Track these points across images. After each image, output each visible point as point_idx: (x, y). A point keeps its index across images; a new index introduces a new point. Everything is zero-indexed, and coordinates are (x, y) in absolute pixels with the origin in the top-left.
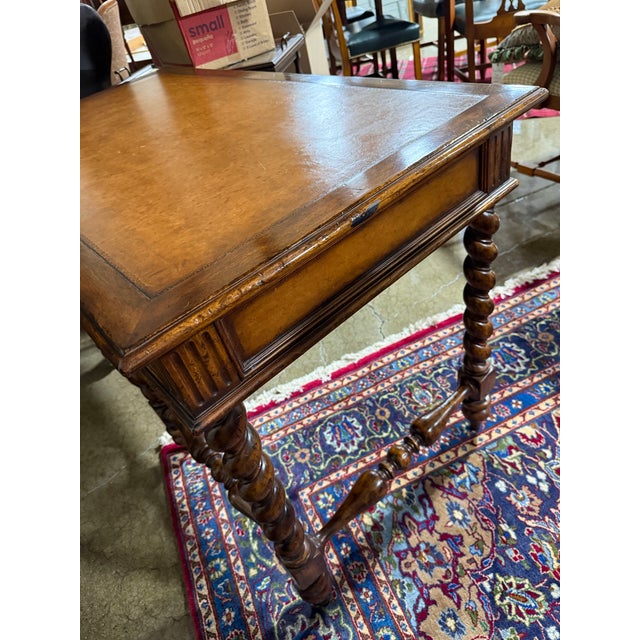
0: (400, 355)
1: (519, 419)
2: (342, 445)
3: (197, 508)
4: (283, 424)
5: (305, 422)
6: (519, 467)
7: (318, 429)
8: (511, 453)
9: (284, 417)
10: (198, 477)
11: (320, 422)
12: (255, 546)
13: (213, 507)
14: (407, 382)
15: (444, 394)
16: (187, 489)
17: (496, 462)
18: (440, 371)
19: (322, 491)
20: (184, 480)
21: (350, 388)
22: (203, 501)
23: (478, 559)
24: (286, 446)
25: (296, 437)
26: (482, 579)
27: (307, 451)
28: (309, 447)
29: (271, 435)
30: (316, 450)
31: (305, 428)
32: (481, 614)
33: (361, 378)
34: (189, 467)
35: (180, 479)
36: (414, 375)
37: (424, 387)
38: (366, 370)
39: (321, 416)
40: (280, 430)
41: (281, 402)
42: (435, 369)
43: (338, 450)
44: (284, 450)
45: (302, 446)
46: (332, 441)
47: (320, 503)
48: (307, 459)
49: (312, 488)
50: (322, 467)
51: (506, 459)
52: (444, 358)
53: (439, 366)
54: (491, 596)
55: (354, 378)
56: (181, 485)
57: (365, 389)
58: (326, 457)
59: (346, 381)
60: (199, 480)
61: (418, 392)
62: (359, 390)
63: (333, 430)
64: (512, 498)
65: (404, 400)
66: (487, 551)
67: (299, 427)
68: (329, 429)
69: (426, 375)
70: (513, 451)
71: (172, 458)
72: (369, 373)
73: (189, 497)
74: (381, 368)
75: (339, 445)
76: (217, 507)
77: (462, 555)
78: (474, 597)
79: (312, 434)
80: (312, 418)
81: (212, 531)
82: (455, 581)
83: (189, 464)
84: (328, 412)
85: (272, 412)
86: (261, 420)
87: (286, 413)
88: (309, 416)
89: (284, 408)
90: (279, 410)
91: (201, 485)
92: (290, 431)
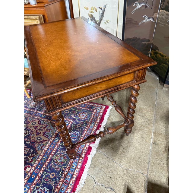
0: (77, 169)
1: (32, 171)
2: (72, 134)
5: (86, 131)
6: (29, 158)
7: (81, 132)
9: (92, 129)
11: (82, 134)
12: (73, 110)
13: (87, 108)
14: (68, 161)
15: (55, 165)
17: (35, 155)
18: (60, 173)
19: (69, 124)
20: (97, 107)
21: (82, 147)
23: (33, 134)
24: (84, 124)
27: (79, 127)
28: (79, 128)
30: (77, 128)
31: (84, 130)
33: (82, 152)
36: (67, 165)
37: (62, 163)
38: (83, 156)
39: (83, 135)
40: (90, 126)
41: (96, 131)
42: (62, 172)
43: (72, 132)
44: (84, 123)
45: (81, 127)
46: (75, 133)
47: (68, 122)
48: (77, 126)
49: (71, 123)
50: (73, 127)
51: (32, 157)
52: (62, 179)
53: (62, 174)
54: (28, 131)
55: (84, 151)
56: (97, 106)
57: (78, 150)
58: (73, 129)
59: (85, 148)
61: (63, 160)
62: (79, 149)
63: (77, 135)
64: (29, 149)
65: (65, 155)
66: (31, 137)
67: (86, 129)
68: (78, 134)
69: (64, 167)
70: (31, 161)
72: (81, 156)
74: (79, 160)
75: (73, 133)
77: (36, 133)
79: (81, 130)
80: (85, 133)
82: (35, 129)
83: (100, 109)
84: (82, 137)
85: (96, 127)
86: (96, 124)
87: (92, 130)
88: (86, 133)
89: (94, 130)
90: (95, 129)
91: (93, 108)
92: (87, 127)
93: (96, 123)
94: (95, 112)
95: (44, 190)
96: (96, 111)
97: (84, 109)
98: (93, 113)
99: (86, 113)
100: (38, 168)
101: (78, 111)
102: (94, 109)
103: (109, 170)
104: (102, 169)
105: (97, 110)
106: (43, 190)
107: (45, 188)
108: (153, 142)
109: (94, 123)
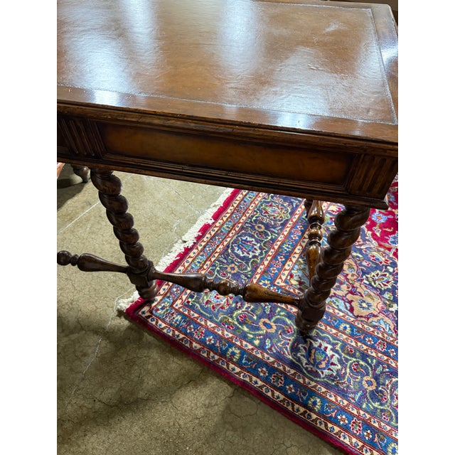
2: (251, 253)
3: (188, 331)
4: (204, 258)
7: (230, 251)
9: (201, 253)
10: (172, 314)
11: (228, 246)
12: (246, 329)
13: (200, 324)
14: (260, 206)
15: (283, 205)
16: (171, 325)
18: (272, 195)
20: (163, 321)
21: (230, 222)
22: (189, 325)
23: (355, 273)
24: (218, 269)
25: (219, 261)
26: (362, 280)
27: (233, 265)
28: (233, 263)
29: (202, 267)
30: (238, 262)
31: (221, 254)
32: (372, 294)
33: (232, 213)
34: (159, 312)
35: (160, 322)
36: (261, 201)
37: (270, 206)
39: (225, 243)
40: (205, 262)
41: (193, 246)
43: (250, 256)
44: (218, 271)
45: (228, 264)
46: (243, 253)
48: (236, 269)
50: (249, 269)
54: (370, 285)
55: (228, 215)
56: (163, 325)
57: (240, 219)
58: (247, 263)
59: (225, 219)
60: (175, 316)
61: (269, 209)
62: (236, 220)
63: (239, 248)
65: (265, 216)
66: (355, 268)
67: (216, 255)
68: (236, 248)
71: (140, 313)
73: (177, 328)
75: (249, 254)
76: (203, 323)
77: (347, 275)
78: (365, 289)
79: (228, 255)
80: (221, 247)
81: (211, 337)
82: (353, 287)
83: (158, 310)
84: (228, 239)
85: (191, 254)
86: (187, 262)
87: (201, 251)
88: (218, 246)
89: (197, 249)
90: (195, 251)
91: (179, 318)
92: (213, 259)
93: (186, 265)
94: (179, 302)
96: (174, 302)
97: (209, 323)
98: (184, 297)
99: (207, 303)
101: (231, 317)
102: (178, 311)
105: (171, 306)
109: (192, 268)
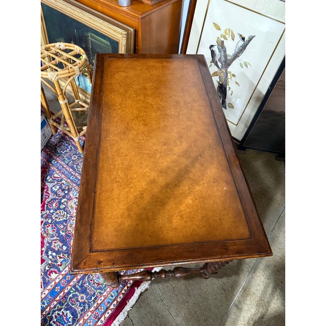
1: (57, 281)
6: (58, 258)
8: (61, 262)
15: (90, 284)
17: (66, 257)
18: (93, 298)
23: (71, 221)
26: (71, 217)
32: (70, 209)
36: (105, 290)
37: (99, 284)
38: (129, 285)
42: (95, 298)
51: (63, 259)
53: (94, 301)
54: (67, 213)
61: (101, 280)
66: (69, 225)
69: (100, 292)
70: (60, 264)
72: (127, 283)
74: (122, 290)
78: (72, 211)
95: (67, 314)
100: (67, 279)
103: (157, 321)
104: (149, 316)
106: (65, 314)
107: (68, 312)
108: (236, 303)
